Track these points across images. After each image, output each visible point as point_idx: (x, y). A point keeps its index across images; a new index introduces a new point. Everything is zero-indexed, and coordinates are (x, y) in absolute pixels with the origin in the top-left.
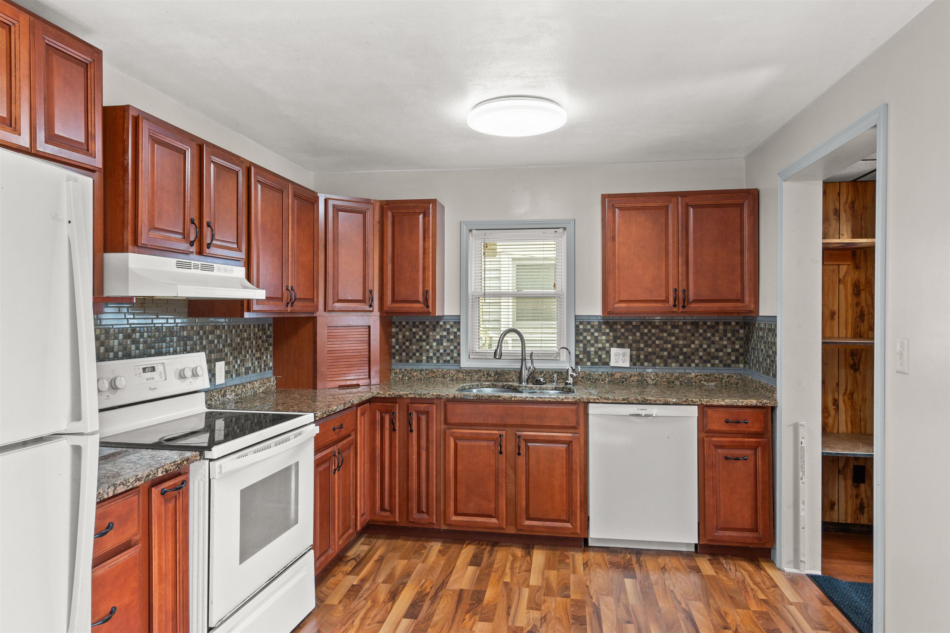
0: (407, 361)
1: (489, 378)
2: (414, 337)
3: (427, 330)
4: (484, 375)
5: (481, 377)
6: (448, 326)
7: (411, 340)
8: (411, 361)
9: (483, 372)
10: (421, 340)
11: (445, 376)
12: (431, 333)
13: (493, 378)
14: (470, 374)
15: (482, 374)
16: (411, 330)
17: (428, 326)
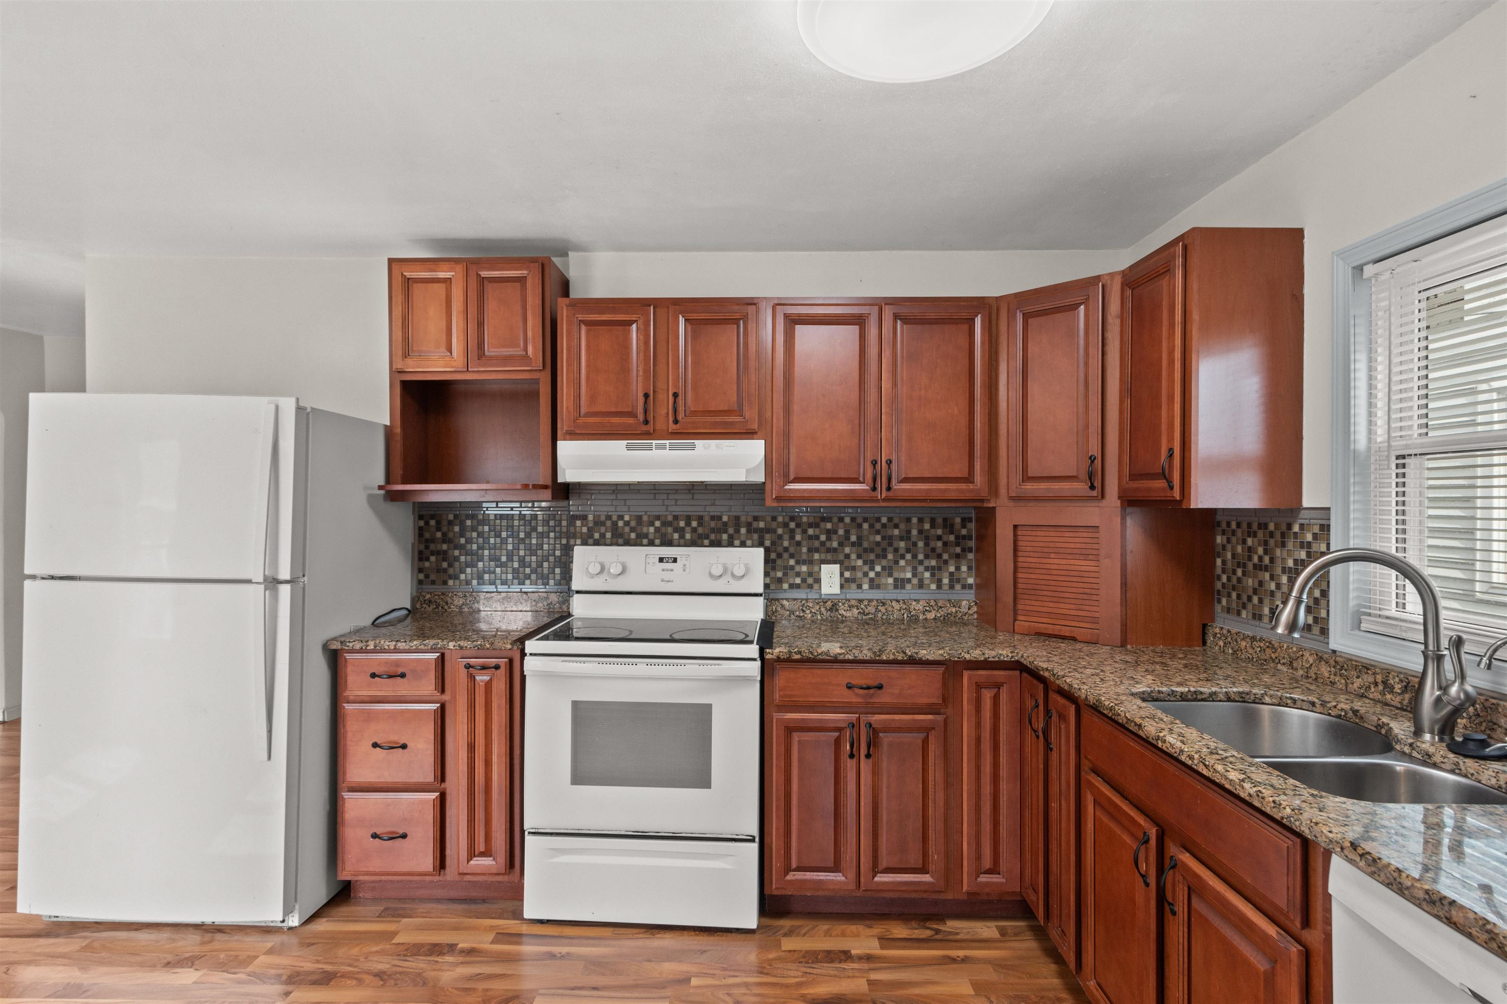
0: (1239, 613)
1: (1388, 696)
2: (1250, 558)
3: (1272, 542)
4: (1376, 684)
5: (1370, 687)
6: (1309, 537)
7: (1244, 566)
8: (1244, 614)
9: (1374, 674)
10: (1259, 567)
11: (1295, 665)
12: (1278, 552)
13: (1398, 699)
14: (1343, 671)
15: (1371, 679)
16: (1244, 542)
17: (1272, 535)
